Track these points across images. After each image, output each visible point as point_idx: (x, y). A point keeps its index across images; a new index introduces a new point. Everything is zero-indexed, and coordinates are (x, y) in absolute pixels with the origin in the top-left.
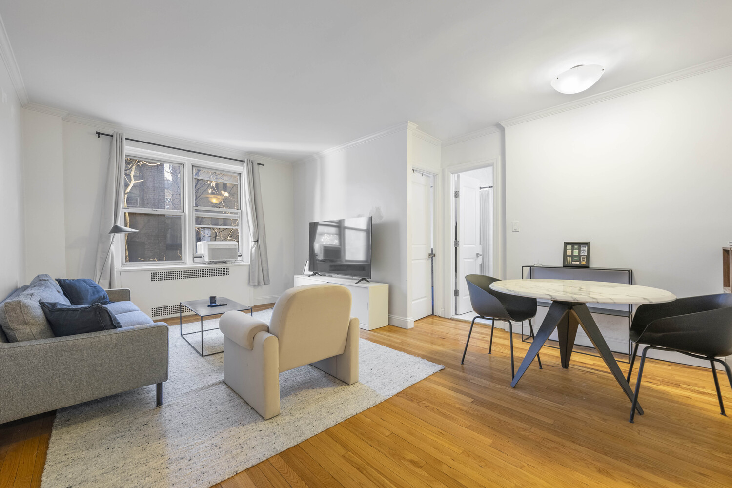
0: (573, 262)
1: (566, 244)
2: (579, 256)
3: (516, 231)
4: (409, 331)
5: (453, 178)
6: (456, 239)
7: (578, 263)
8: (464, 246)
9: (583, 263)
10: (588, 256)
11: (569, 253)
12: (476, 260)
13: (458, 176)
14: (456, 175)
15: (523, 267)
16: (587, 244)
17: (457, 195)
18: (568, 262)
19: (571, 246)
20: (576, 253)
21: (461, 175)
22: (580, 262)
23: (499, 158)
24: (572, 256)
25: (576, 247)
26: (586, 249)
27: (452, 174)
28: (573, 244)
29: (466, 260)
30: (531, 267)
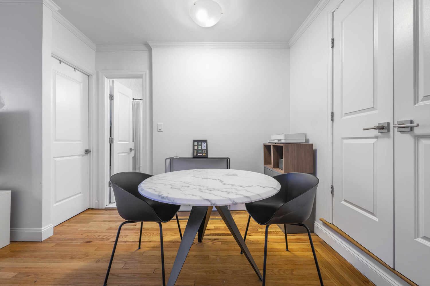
0: (199, 154)
1: (194, 141)
2: (202, 149)
3: (160, 131)
5: (107, 83)
6: (111, 136)
7: (201, 154)
8: (118, 143)
9: (204, 155)
10: (207, 149)
11: (196, 147)
12: (129, 154)
13: (113, 82)
14: (111, 80)
15: (166, 159)
16: (205, 141)
17: (111, 98)
18: (196, 154)
19: (197, 143)
20: (200, 147)
21: (116, 81)
22: (203, 154)
23: (148, 72)
24: (198, 150)
25: (200, 143)
26: (205, 145)
27: (107, 78)
28: (198, 141)
29: (120, 155)
30: (171, 159)
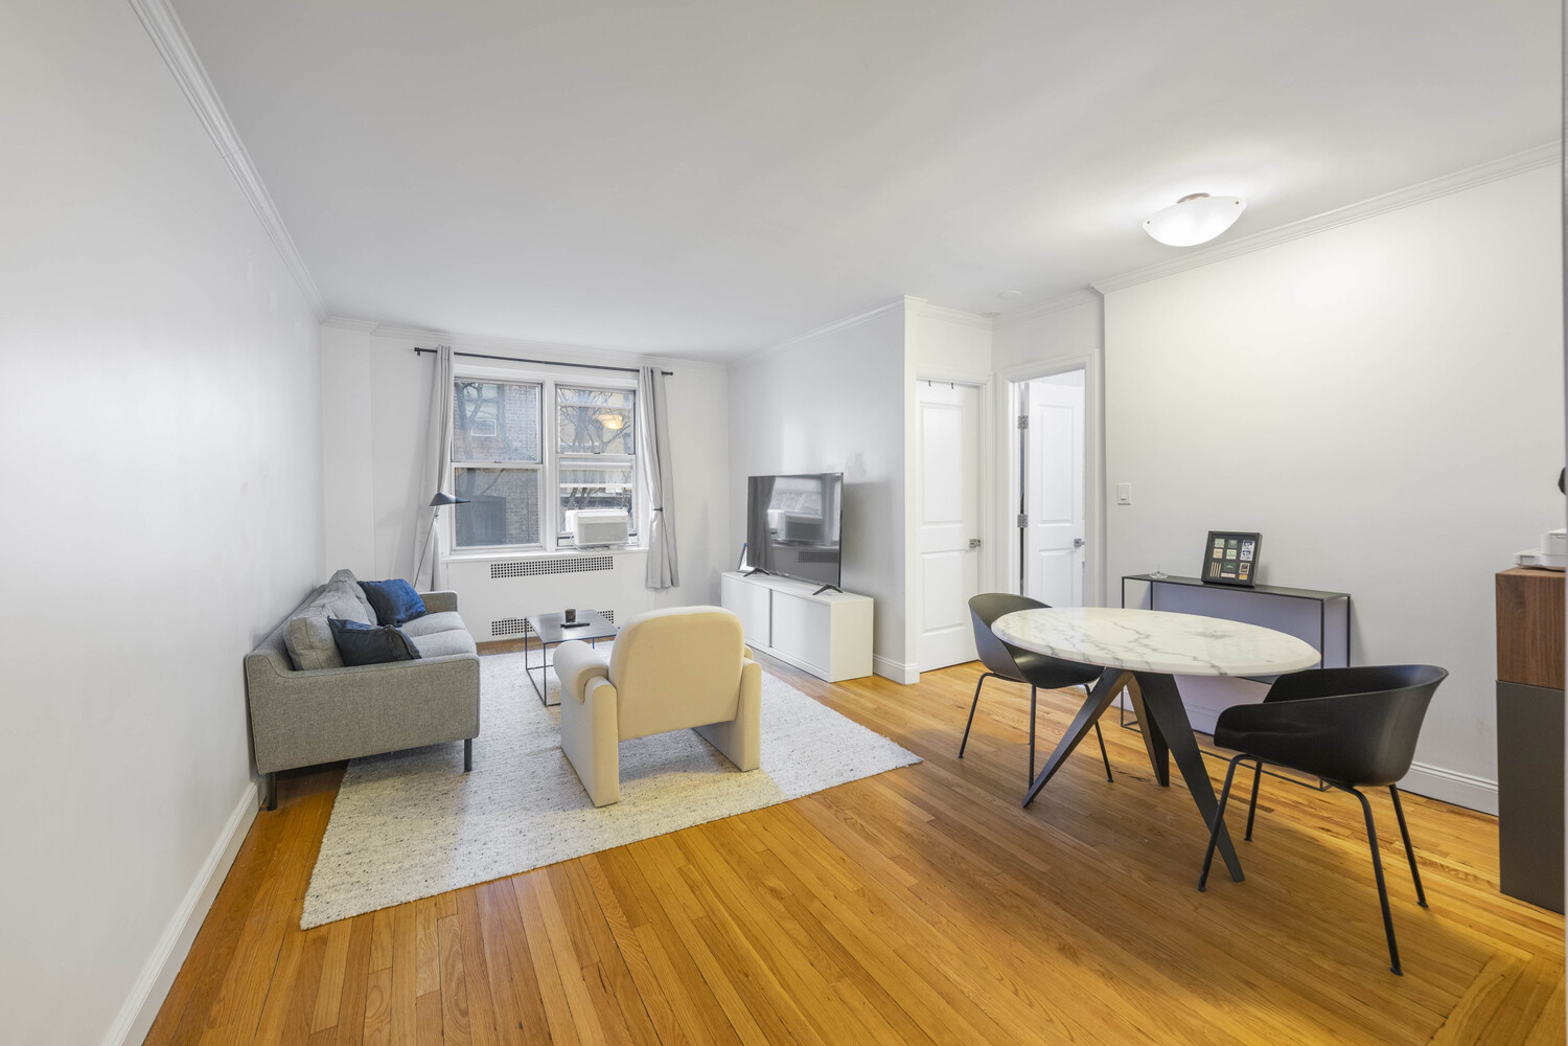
0: (1223, 575)
1: (1213, 536)
2: (1238, 561)
3: (1124, 503)
4: (907, 690)
5: (1013, 392)
6: (1022, 512)
7: (1233, 576)
8: (1041, 526)
9: (1243, 577)
10: (1253, 564)
11: (1218, 554)
12: (1072, 553)
13: (1027, 386)
14: (1023, 384)
15: (1123, 578)
16: (1254, 538)
17: (1023, 423)
18: (1216, 572)
19: (1223, 541)
20: (1232, 554)
21: (1033, 384)
22: (1238, 575)
24: (1223, 561)
25: (1233, 542)
26: (1252, 548)
27: (1013, 382)
28: (1227, 536)
29: (1044, 554)
30: (1152, 581)
